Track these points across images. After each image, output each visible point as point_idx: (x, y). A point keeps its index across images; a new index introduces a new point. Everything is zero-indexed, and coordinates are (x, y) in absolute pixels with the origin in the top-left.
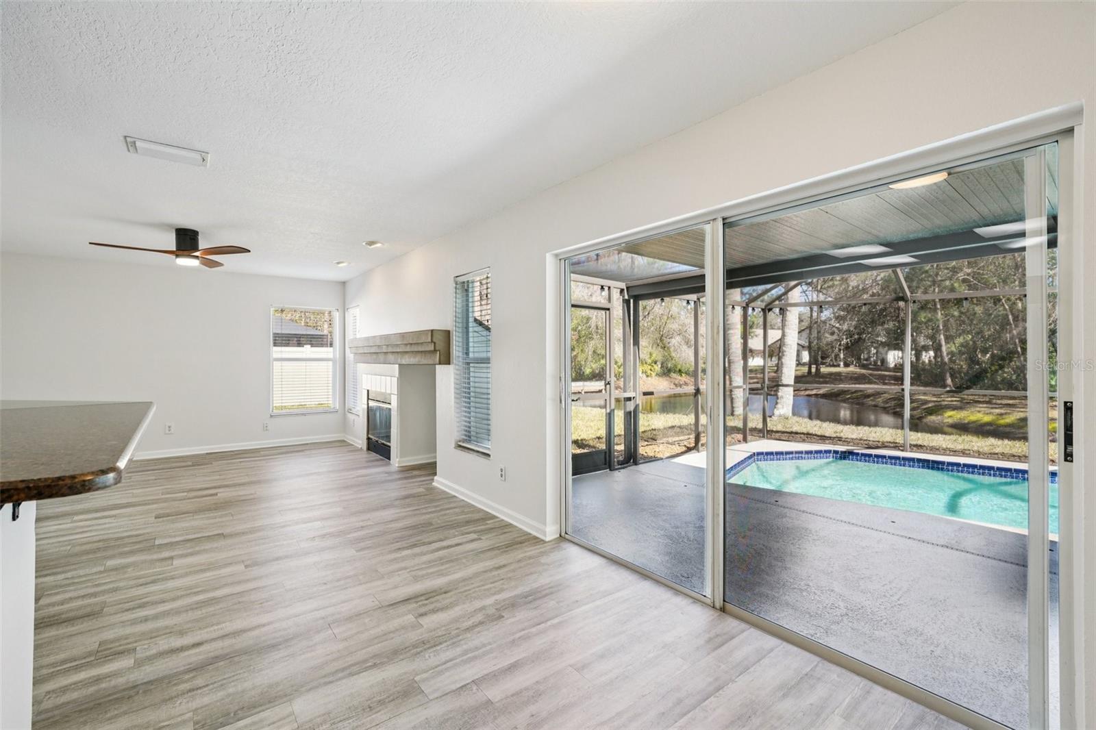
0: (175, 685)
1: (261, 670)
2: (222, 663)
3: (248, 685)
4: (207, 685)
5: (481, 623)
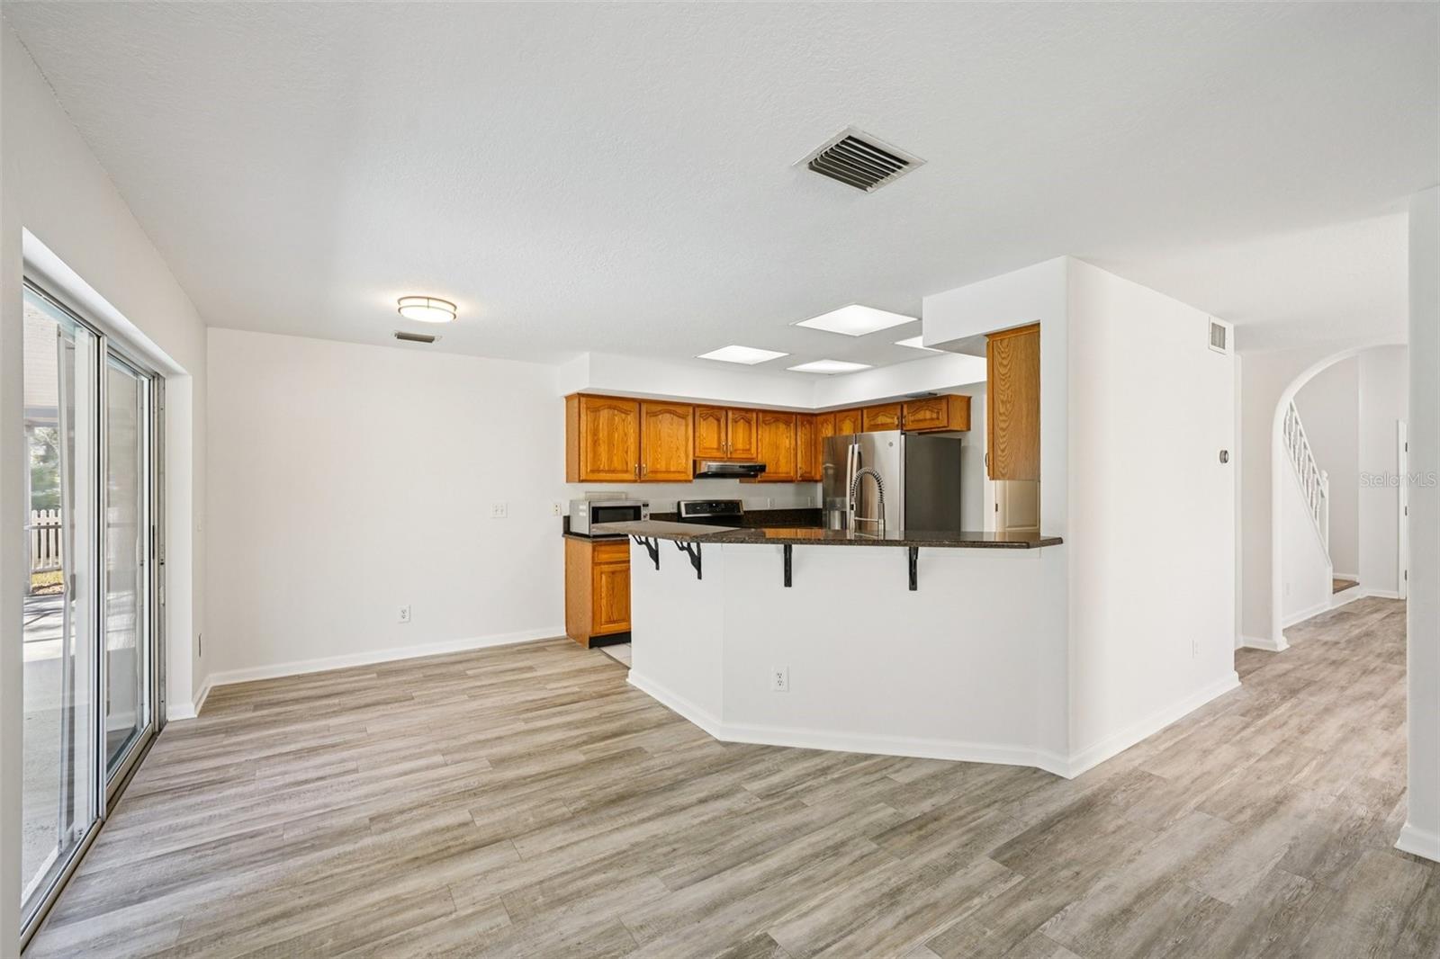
0: (687, 772)
1: (624, 778)
2: (663, 785)
3: (627, 770)
4: (660, 770)
5: (402, 812)
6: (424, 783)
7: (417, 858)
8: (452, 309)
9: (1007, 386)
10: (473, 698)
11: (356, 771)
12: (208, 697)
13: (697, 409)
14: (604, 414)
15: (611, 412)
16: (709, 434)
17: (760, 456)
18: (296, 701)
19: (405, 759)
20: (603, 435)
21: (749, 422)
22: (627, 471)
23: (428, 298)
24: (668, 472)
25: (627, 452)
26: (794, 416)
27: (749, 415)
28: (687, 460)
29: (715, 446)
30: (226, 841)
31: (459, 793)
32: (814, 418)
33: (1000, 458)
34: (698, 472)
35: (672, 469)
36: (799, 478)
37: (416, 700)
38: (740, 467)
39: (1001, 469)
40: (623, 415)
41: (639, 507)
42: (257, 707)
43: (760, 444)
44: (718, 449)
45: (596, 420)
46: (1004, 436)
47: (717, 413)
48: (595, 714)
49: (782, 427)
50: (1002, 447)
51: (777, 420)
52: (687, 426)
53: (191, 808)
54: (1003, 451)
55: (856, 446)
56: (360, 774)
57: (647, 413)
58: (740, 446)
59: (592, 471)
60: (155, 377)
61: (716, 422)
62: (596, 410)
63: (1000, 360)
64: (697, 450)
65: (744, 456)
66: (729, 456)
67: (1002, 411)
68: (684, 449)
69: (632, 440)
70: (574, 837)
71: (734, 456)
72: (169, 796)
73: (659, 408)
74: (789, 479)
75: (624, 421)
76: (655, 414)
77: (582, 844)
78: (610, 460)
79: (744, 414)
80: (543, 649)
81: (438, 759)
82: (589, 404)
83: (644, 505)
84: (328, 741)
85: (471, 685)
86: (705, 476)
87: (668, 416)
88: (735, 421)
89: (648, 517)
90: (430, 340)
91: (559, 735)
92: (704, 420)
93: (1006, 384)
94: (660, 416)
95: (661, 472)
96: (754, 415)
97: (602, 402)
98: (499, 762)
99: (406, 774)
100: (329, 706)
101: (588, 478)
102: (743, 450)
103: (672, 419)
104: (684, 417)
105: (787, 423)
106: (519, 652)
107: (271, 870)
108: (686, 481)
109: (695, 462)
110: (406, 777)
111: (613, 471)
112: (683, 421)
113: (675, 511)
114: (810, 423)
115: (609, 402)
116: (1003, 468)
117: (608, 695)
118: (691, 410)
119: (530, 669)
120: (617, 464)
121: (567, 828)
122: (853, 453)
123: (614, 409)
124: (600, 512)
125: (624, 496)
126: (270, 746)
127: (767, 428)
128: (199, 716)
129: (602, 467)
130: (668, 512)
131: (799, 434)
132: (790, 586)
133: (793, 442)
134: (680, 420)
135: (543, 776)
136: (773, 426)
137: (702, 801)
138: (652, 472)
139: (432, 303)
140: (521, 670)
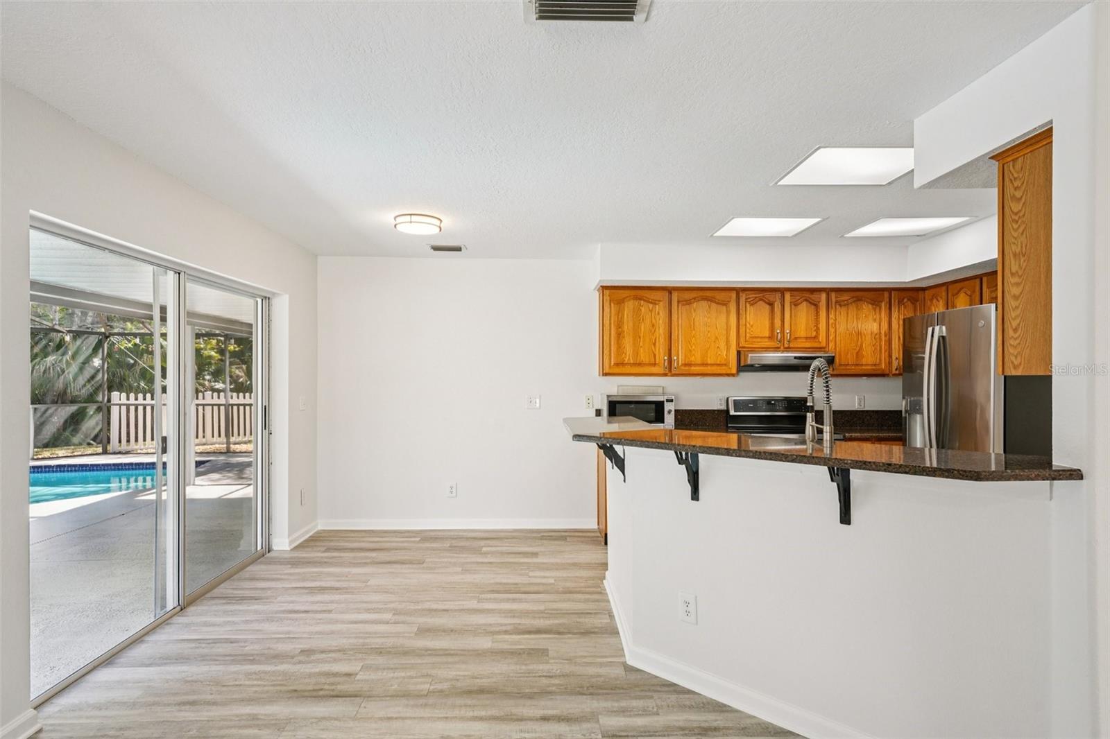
0: (562, 685)
1: (501, 674)
2: (527, 691)
3: (513, 667)
4: (540, 676)
5: (322, 652)
6: (360, 633)
7: (296, 691)
8: (437, 222)
9: (1020, 230)
10: (465, 571)
11: (330, 611)
12: (310, 537)
13: (741, 294)
14: (629, 306)
15: (637, 303)
16: (757, 320)
17: (831, 345)
18: (352, 550)
19: (368, 610)
20: (627, 326)
21: (816, 305)
22: (655, 364)
23: (411, 215)
24: (706, 365)
25: (654, 344)
26: (886, 294)
27: (815, 296)
28: (728, 350)
29: (767, 334)
30: (216, 641)
31: (372, 648)
32: (920, 292)
33: (1012, 342)
34: (742, 364)
35: (709, 362)
36: (894, 371)
37: (425, 565)
38: (795, 358)
39: (1013, 358)
40: (651, 306)
41: (662, 403)
42: (328, 550)
43: (832, 330)
44: (771, 338)
45: (620, 312)
46: (1017, 307)
47: (770, 297)
48: (542, 608)
49: (866, 308)
50: (1014, 324)
51: (859, 299)
52: (728, 313)
53: (226, 613)
54: (1015, 330)
55: (937, 328)
56: (331, 615)
57: (678, 302)
58: (802, 331)
59: (617, 365)
60: (266, 299)
61: (768, 307)
62: (620, 302)
63: (1012, 190)
64: (742, 340)
65: (808, 345)
66: (786, 346)
67: (1015, 268)
68: (724, 338)
69: (661, 331)
70: (410, 712)
71: (791, 346)
72: (224, 601)
73: (693, 295)
74: (879, 372)
75: (651, 311)
76: (688, 302)
77: (409, 722)
78: (636, 353)
79: (807, 295)
80: (564, 538)
81: (387, 616)
82: (615, 295)
83: (668, 401)
84: (337, 585)
85: (473, 560)
86: (751, 368)
87: (704, 303)
88: (795, 304)
89: (673, 413)
90: (458, 249)
91: (491, 619)
92: (752, 305)
93: (1019, 226)
94: (695, 305)
95: (696, 365)
96: (824, 296)
97: (627, 293)
98: (424, 631)
99: (356, 623)
100: (366, 558)
101: (611, 372)
102: (807, 338)
103: (709, 307)
104: (725, 304)
105: (875, 303)
106: (542, 538)
107: (215, 669)
108: (728, 375)
109: (739, 353)
110: (355, 625)
111: (640, 364)
112: (724, 308)
113: (723, 407)
114: (914, 301)
115: (633, 293)
116: (1016, 357)
117: (571, 592)
118: (734, 295)
119: (535, 555)
120: (644, 357)
121: (411, 702)
122: (932, 336)
123: (640, 299)
124: (618, 405)
125: (660, 390)
126: (304, 580)
127: (843, 310)
128: (291, 550)
129: (626, 360)
130: (716, 409)
131: (895, 315)
132: (697, 499)
133: (885, 327)
134: (719, 307)
135: (441, 653)
136: (853, 308)
137: (545, 719)
138: (685, 365)
139: (414, 218)
140: (525, 554)
